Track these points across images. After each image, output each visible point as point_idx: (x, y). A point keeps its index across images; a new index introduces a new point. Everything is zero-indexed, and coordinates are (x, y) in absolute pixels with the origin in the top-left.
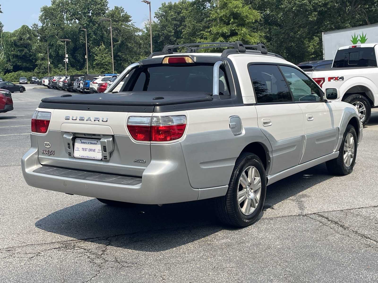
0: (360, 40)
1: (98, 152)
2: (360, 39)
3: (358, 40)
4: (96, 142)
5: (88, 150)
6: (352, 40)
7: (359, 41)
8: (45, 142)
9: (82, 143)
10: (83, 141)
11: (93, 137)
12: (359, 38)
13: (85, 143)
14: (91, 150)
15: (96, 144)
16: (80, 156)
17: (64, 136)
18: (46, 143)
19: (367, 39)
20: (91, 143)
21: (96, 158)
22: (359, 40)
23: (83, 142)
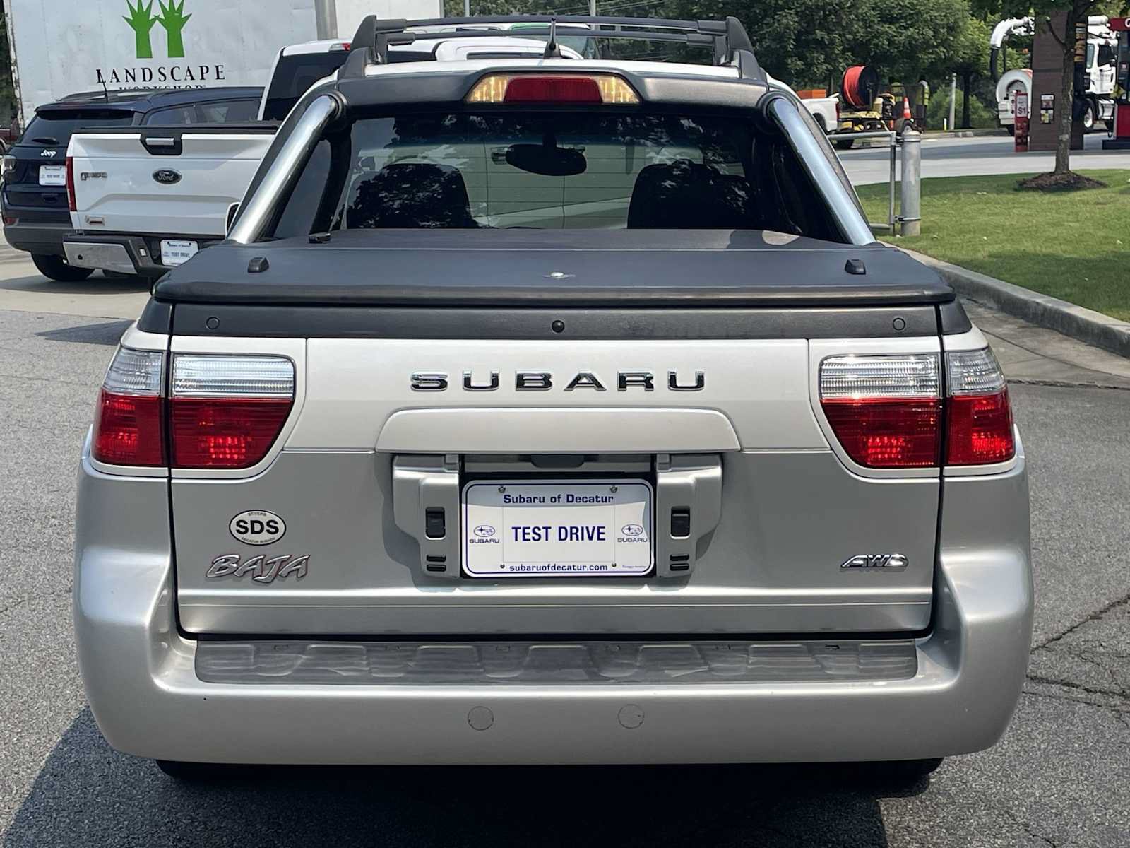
0: (160, 20)
1: (620, 540)
2: (162, 16)
3: (154, 20)
4: (603, 491)
5: (553, 533)
6: (131, 18)
7: (157, 21)
8: (244, 516)
9: (508, 500)
10: (513, 491)
11: (587, 467)
12: (156, 11)
13: (529, 500)
14: (570, 533)
15: (606, 500)
16: (507, 569)
17: (400, 473)
18: (248, 519)
19: (188, 17)
20: (572, 500)
21: (610, 568)
22: (157, 18)
23: (514, 495)
